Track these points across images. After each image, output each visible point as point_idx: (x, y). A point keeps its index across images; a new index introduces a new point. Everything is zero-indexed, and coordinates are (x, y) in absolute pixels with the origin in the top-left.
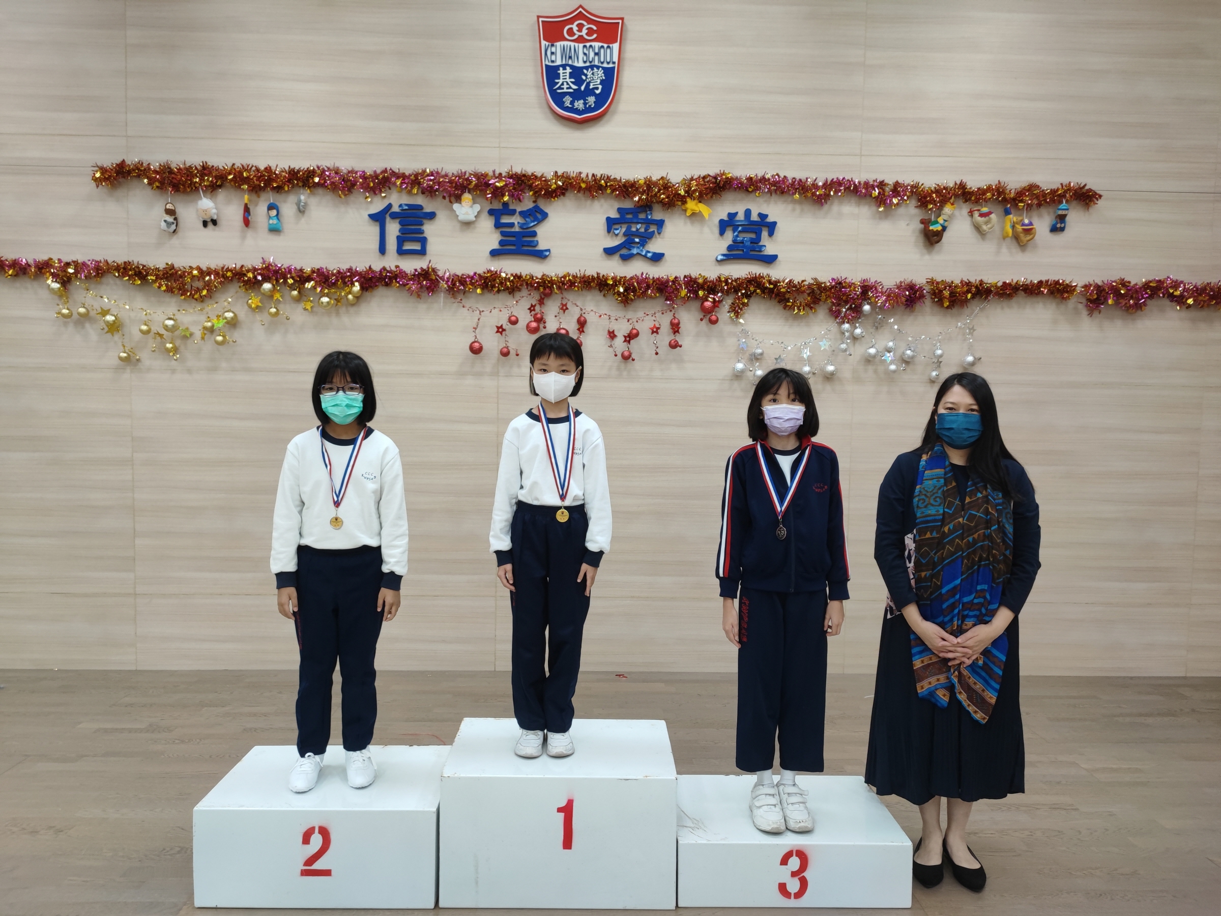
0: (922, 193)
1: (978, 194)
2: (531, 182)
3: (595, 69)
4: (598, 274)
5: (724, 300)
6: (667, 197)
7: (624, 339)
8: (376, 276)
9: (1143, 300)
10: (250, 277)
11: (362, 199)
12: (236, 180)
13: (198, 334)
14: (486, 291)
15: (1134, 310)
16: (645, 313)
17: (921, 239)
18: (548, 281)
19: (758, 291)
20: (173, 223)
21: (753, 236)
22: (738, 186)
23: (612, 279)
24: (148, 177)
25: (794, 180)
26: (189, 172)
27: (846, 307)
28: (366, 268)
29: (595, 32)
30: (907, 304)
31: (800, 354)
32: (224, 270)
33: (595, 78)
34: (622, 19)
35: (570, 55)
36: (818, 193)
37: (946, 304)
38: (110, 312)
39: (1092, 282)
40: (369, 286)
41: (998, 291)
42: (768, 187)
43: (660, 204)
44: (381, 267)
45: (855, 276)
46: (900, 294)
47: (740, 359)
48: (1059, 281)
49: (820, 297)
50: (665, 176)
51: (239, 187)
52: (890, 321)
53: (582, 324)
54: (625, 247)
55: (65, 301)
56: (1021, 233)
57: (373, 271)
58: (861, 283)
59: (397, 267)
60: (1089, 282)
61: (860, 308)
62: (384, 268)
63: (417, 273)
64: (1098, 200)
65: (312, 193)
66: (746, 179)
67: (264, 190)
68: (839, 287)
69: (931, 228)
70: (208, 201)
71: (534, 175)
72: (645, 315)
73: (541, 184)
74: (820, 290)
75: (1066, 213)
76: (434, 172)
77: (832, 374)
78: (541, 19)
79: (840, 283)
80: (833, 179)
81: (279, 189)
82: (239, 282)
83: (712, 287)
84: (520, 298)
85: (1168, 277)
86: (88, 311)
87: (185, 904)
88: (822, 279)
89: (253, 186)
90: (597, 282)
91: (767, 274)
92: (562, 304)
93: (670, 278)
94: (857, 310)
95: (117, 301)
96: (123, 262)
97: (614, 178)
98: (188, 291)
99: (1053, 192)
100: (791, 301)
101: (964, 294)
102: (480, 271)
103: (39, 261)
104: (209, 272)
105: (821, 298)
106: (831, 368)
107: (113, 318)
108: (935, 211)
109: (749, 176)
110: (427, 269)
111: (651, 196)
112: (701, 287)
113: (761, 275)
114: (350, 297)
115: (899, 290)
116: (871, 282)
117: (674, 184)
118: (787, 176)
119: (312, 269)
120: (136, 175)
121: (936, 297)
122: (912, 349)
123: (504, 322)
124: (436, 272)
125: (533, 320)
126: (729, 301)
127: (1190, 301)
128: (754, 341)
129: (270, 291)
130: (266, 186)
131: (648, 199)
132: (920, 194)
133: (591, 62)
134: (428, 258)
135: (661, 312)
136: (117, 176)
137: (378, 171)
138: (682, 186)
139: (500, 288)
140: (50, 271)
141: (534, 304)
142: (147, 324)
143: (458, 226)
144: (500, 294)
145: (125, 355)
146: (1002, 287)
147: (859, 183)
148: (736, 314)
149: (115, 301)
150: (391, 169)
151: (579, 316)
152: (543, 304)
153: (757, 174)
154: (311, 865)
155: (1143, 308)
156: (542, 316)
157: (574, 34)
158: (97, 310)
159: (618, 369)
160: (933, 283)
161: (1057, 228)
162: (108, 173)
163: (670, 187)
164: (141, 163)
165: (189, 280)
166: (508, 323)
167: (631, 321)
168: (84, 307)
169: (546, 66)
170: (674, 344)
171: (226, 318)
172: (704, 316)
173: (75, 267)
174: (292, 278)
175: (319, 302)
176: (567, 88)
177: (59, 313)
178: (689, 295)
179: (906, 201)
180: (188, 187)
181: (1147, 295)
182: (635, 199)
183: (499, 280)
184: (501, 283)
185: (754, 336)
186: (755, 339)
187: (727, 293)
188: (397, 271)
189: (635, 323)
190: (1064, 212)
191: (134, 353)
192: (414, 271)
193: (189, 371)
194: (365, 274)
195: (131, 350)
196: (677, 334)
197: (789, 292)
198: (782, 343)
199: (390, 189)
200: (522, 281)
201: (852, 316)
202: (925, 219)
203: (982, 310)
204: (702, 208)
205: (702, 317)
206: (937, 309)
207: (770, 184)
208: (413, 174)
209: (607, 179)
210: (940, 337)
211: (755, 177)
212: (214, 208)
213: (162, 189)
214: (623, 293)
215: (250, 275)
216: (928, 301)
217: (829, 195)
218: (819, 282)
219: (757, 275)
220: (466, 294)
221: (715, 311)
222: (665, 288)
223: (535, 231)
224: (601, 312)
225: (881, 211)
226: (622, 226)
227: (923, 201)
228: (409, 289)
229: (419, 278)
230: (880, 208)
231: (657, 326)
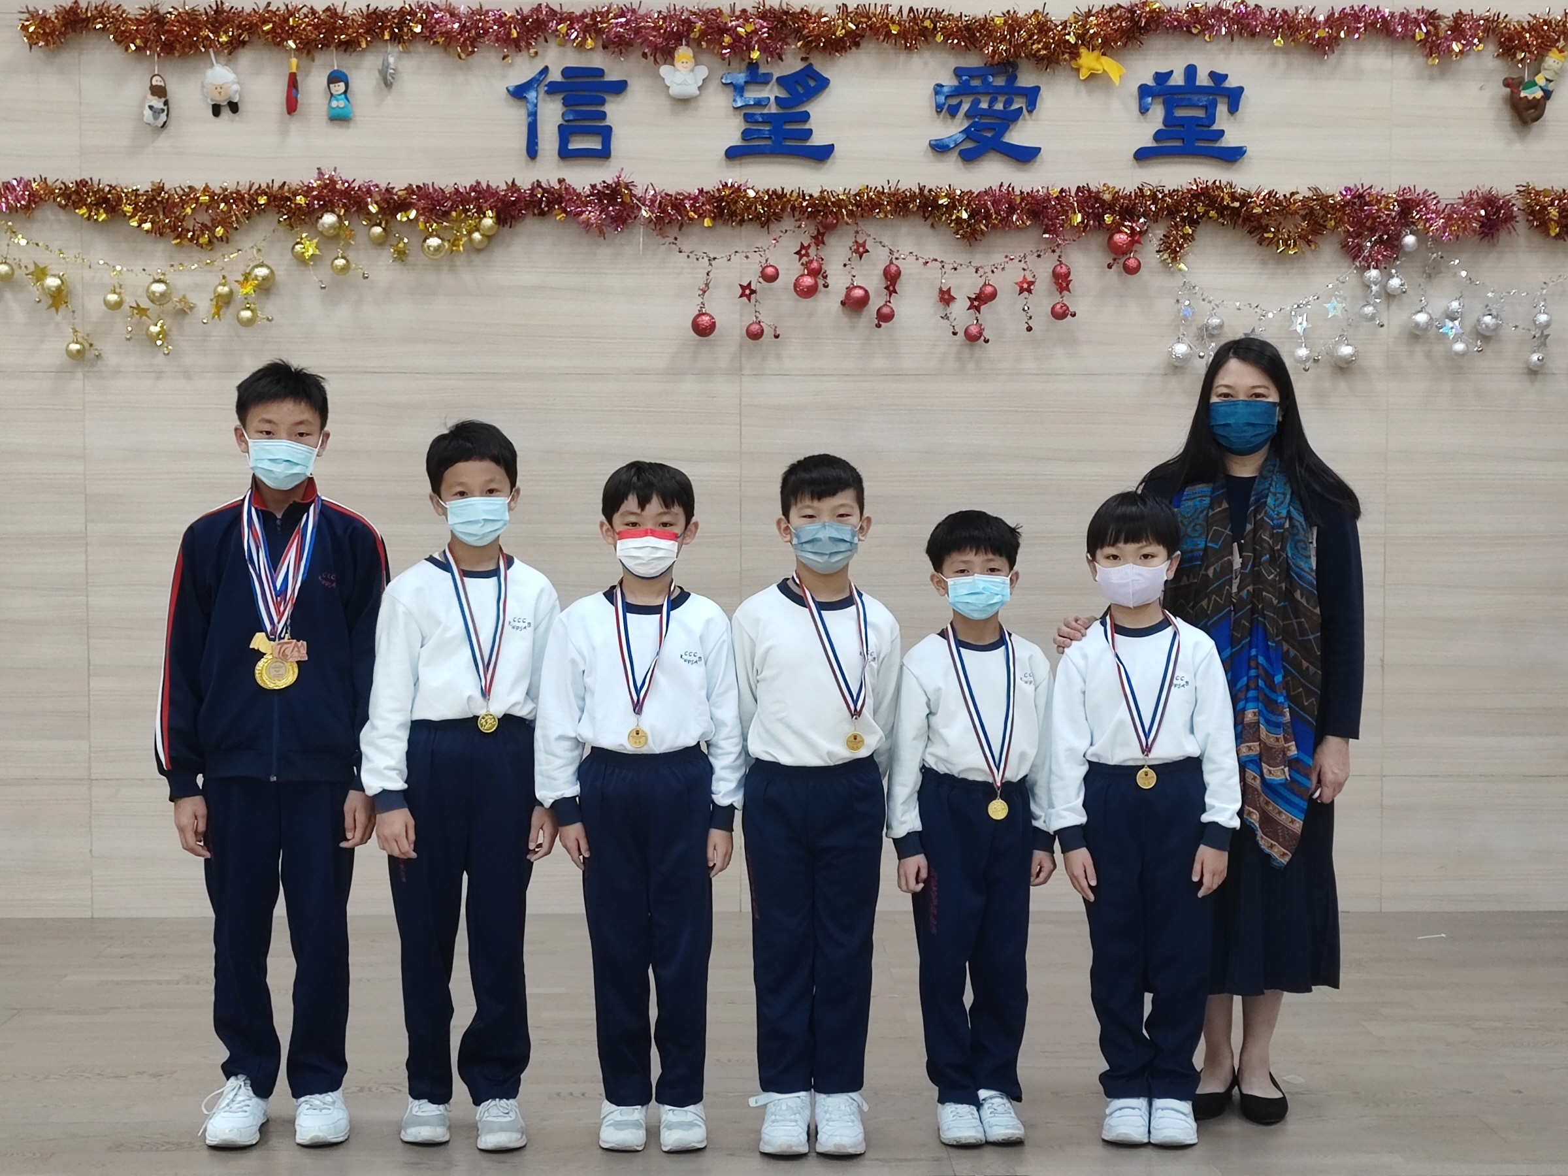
0: (1505, 31)
2: (799, 24)
4: (920, 187)
5: (1150, 230)
6: (1045, 48)
7: (969, 303)
8: (524, 198)
10: (298, 203)
11: (495, 60)
12: (276, 32)
13: (203, 305)
14: (718, 222)
16: (1006, 257)
17: (1506, 114)
18: (832, 202)
19: (1212, 213)
20: (163, 110)
21: (1201, 113)
22: (1172, 24)
23: (946, 196)
24: (118, 30)
25: (1273, 12)
26: (191, 19)
27: (1373, 239)
28: (506, 183)
30: (1483, 232)
31: (1290, 326)
32: (252, 192)
36: (1317, 36)
37: (1555, 231)
38: (50, 272)
40: (509, 216)
42: (1227, 25)
43: (1033, 60)
44: (535, 180)
45: (1386, 183)
46: (1471, 214)
47: (1181, 336)
49: (1324, 221)
50: (1041, 10)
51: (282, 45)
52: (1452, 263)
53: (892, 278)
54: (967, 138)
57: (519, 189)
58: (1398, 195)
59: (561, 181)
61: (1397, 240)
62: (539, 184)
63: (596, 191)
65: (406, 51)
66: (1187, 11)
67: (323, 49)
68: (1358, 203)
69: (1523, 94)
71: (806, 12)
72: (1008, 259)
73: (819, 28)
74: (1324, 210)
76: (626, 10)
77: (1349, 361)
79: (1361, 196)
80: (1344, 9)
81: (349, 46)
82: (279, 212)
83: (1128, 207)
84: (782, 234)
86: (12, 269)
88: (1326, 190)
89: (306, 41)
90: (920, 201)
91: (1228, 183)
92: (856, 243)
93: (1051, 192)
94: (1392, 244)
95: (63, 251)
96: (74, 181)
97: (950, 15)
98: (189, 231)
100: (1273, 230)
102: (710, 185)
104: (226, 196)
105: (1326, 224)
106: (1346, 350)
107: (58, 282)
108: (1529, 64)
109: (1192, 5)
110: (614, 185)
111: (1016, 45)
112: (1109, 207)
113: (1217, 183)
114: (477, 236)
115: (1468, 207)
116: (1417, 193)
117: (1058, 23)
118: (1260, 5)
119: (408, 188)
120: (97, 25)
121: (1535, 219)
122: (1494, 313)
123: (751, 275)
124: (630, 190)
125: (806, 272)
126: (1158, 232)
128: (1205, 303)
129: (332, 226)
130: (327, 41)
131: (1010, 51)
132: (1503, 35)
134: (615, 164)
135: (1036, 254)
136: (64, 28)
138: (1071, 27)
139: (744, 217)
141: (806, 245)
142: (118, 290)
143: (667, 104)
144: (744, 226)
145: (78, 347)
147: (1392, 15)
148: (1172, 255)
149: (60, 251)
150: (547, 6)
151: (888, 263)
152: (824, 243)
153: (1205, 4)
156: (821, 266)
158: (26, 267)
159: (959, 358)
160: (1529, 193)
162: (49, 24)
163: (1049, 29)
164: (105, 5)
165: (191, 210)
166: (761, 280)
167: (981, 272)
168: (5, 263)
170: (1061, 311)
171: (256, 278)
172: (1114, 260)
174: (376, 203)
175: (422, 246)
178: (1086, 222)
179: (1477, 46)
180: (191, 48)
182: (986, 52)
183: (744, 202)
184: (747, 207)
185: (1206, 295)
186: (1207, 300)
187: (1155, 218)
188: (560, 188)
189: (990, 275)
191: (91, 345)
192: (590, 188)
193: (187, 374)
194: (505, 195)
195: (86, 337)
196: (1065, 293)
198: (1257, 307)
199: (546, 41)
200: (785, 202)
201: (1383, 256)
202: (1513, 79)
204: (1107, 65)
205: (1112, 262)
206: (1537, 239)
207: (1229, 19)
208: (587, 14)
209: (935, 17)
210: (1544, 291)
211: (1204, 8)
212: (234, 83)
213: (144, 50)
214: (967, 221)
215: (300, 199)
216: (1521, 226)
217: (1338, 37)
218: (1323, 195)
219: (1209, 184)
220: (683, 229)
221: (1134, 249)
222: (1042, 211)
223: (806, 112)
224: (928, 256)
225: (1433, 65)
226: (964, 100)
227: (1507, 46)
228: (583, 222)
229: (600, 201)
230: (1430, 60)
231: (1030, 279)
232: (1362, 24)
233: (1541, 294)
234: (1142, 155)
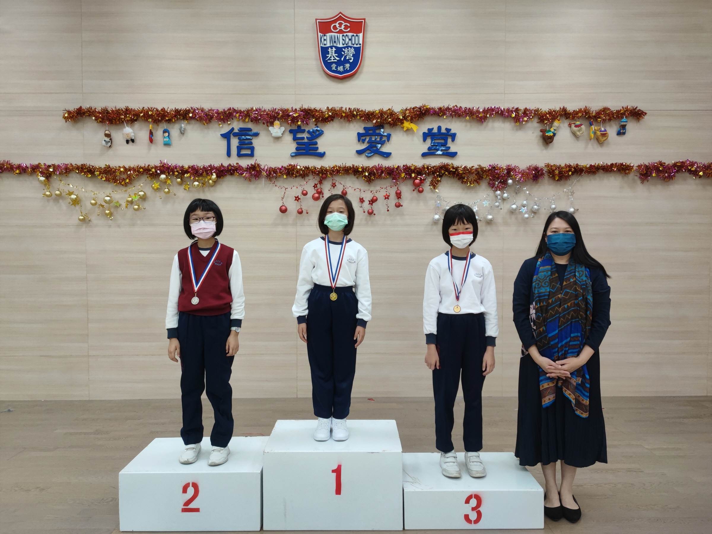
0: (541, 114)
1: (574, 114)
2: (313, 113)
3: (349, 48)
4: (353, 165)
5: (426, 179)
6: (392, 120)
7: (369, 202)
8: (225, 169)
9: (673, 174)
10: (153, 172)
11: (216, 126)
12: (145, 116)
13: (124, 205)
14: (288, 177)
15: (668, 180)
16: (381, 187)
17: (541, 141)
18: (324, 170)
19: (446, 173)
20: (109, 142)
21: (443, 141)
22: (433, 113)
23: (361, 168)
24: (95, 116)
25: (466, 109)
26: (118, 112)
27: (498, 181)
28: (220, 165)
29: (349, 27)
30: (534, 179)
32: (139, 168)
33: (350, 53)
34: (364, 19)
35: (335, 41)
36: (480, 116)
37: (557, 178)
38: (74, 193)
39: (642, 164)
40: (221, 175)
41: (587, 170)
42: (451, 113)
43: (388, 124)
44: (228, 164)
45: (503, 163)
46: (530, 173)
47: (436, 212)
48: (623, 163)
50: (391, 108)
51: (147, 120)
52: (524, 189)
54: (368, 149)
55: (48, 187)
56: (600, 136)
57: (224, 166)
58: (506, 167)
59: (237, 164)
60: (641, 164)
61: (506, 182)
62: (230, 165)
63: (249, 167)
64: (644, 116)
65: (189, 123)
66: (438, 109)
67: (161, 122)
68: (493, 170)
69: (547, 134)
70: (130, 129)
71: (315, 109)
73: (319, 114)
74: (482, 172)
75: (626, 124)
76: (258, 109)
77: (491, 220)
78: (317, 21)
79: (494, 168)
80: (488, 108)
81: (169, 121)
82: (147, 174)
83: (419, 171)
84: (308, 180)
85: (688, 160)
86: (61, 193)
87: (114, 529)
88: (483, 165)
89: (155, 119)
90: (353, 170)
91: (452, 163)
92: (333, 183)
93: (395, 167)
94: (505, 183)
96: (81, 165)
97: (362, 110)
98: (118, 180)
99: (618, 112)
100: (466, 178)
101: (568, 172)
102: (285, 165)
103: (33, 165)
104: (130, 169)
105: (483, 176)
106: (490, 217)
107: (75, 197)
108: (548, 125)
109: (440, 107)
110: (254, 165)
111: (383, 120)
112: (413, 171)
113: (448, 163)
114: (211, 181)
115: (529, 171)
116: (512, 167)
117: (396, 112)
118: (461, 106)
119: (189, 166)
120: (88, 114)
121: (550, 174)
122: (538, 205)
123: (299, 194)
124: (260, 166)
125: (316, 192)
126: (429, 179)
127: (701, 173)
128: (445, 202)
129: (165, 179)
130: (162, 120)
131: (381, 121)
132: (540, 115)
133: (347, 44)
134: (255, 158)
135: (390, 187)
136: (77, 115)
137: (226, 110)
138: (401, 114)
139: (297, 175)
140: (39, 171)
141: (316, 184)
142: (95, 199)
143: (272, 139)
144: (297, 178)
145: (82, 217)
146: (590, 168)
147: (504, 109)
148: (434, 187)
149: (77, 187)
150: (233, 108)
151: (343, 190)
152: (322, 183)
153: (444, 106)
154: (188, 506)
155: (673, 178)
156: (321, 190)
157: (337, 29)
158: (66, 192)
159: (366, 220)
160: (549, 166)
161: (621, 133)
162: (72, 114)
163: (394, 114)
164: (91, 108)
165: (119, 174)
166: (302, 195)
167: (372, 192)
168: (59, 191)
169: (321, 47)
170: (398, 205)
171: (140, 195)
172: (415, 188)
173: (53, 168)
174: (177, 171)
175: (192, 185)
176: (333, 60)
177: (44, 194)
178: (406, 176)
179: (531, 119)
180: (118, 121)
181: (675, 171)
182: (374, 122)
183: (296, 170)
184: (297, 172)
185: (445, 199)
186: (445, 201)
187: (428, 174)
188: (237, 166)
189: (375, 194)
190: (624, 123)
191: (87, 217)
192: (247, 166)
193: (119, 226)
194: (219, 168)
195: (86, 215)
196: (399, 199)
197: (464, 173)
199: (233, 119)
200: (310, 170)
201: (502, 187)
202: (543, 130)
203: (578, 181)
204: (413, 126)
205: (414, 189)
206: (551, 181)
207: (451, 111)
208: (246, 110)
209: (357, 111)
210: (554, 198)
211: (443, 107)
212: (132, 133)
213: (103, 122)
214: (368, 176)
215: (153, 170)
216: (546, 177)
217: (486, 117)
218: (482, 167)
219: (446, 164)
220: (277, 179)
221: (421, 185)
222: (392, 173)
223: (316, 141)
224: (355, 188)
225: (517, 125)
226: (367, 138)
227: (541, 119)
228: (244, 177)
229: (250, 170)
230: (516, 124)
231: (388, 194)
232: (494, 112)
233: (553, 199)
234: (424, 155)
